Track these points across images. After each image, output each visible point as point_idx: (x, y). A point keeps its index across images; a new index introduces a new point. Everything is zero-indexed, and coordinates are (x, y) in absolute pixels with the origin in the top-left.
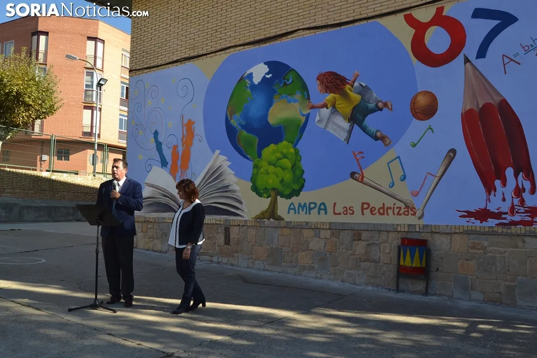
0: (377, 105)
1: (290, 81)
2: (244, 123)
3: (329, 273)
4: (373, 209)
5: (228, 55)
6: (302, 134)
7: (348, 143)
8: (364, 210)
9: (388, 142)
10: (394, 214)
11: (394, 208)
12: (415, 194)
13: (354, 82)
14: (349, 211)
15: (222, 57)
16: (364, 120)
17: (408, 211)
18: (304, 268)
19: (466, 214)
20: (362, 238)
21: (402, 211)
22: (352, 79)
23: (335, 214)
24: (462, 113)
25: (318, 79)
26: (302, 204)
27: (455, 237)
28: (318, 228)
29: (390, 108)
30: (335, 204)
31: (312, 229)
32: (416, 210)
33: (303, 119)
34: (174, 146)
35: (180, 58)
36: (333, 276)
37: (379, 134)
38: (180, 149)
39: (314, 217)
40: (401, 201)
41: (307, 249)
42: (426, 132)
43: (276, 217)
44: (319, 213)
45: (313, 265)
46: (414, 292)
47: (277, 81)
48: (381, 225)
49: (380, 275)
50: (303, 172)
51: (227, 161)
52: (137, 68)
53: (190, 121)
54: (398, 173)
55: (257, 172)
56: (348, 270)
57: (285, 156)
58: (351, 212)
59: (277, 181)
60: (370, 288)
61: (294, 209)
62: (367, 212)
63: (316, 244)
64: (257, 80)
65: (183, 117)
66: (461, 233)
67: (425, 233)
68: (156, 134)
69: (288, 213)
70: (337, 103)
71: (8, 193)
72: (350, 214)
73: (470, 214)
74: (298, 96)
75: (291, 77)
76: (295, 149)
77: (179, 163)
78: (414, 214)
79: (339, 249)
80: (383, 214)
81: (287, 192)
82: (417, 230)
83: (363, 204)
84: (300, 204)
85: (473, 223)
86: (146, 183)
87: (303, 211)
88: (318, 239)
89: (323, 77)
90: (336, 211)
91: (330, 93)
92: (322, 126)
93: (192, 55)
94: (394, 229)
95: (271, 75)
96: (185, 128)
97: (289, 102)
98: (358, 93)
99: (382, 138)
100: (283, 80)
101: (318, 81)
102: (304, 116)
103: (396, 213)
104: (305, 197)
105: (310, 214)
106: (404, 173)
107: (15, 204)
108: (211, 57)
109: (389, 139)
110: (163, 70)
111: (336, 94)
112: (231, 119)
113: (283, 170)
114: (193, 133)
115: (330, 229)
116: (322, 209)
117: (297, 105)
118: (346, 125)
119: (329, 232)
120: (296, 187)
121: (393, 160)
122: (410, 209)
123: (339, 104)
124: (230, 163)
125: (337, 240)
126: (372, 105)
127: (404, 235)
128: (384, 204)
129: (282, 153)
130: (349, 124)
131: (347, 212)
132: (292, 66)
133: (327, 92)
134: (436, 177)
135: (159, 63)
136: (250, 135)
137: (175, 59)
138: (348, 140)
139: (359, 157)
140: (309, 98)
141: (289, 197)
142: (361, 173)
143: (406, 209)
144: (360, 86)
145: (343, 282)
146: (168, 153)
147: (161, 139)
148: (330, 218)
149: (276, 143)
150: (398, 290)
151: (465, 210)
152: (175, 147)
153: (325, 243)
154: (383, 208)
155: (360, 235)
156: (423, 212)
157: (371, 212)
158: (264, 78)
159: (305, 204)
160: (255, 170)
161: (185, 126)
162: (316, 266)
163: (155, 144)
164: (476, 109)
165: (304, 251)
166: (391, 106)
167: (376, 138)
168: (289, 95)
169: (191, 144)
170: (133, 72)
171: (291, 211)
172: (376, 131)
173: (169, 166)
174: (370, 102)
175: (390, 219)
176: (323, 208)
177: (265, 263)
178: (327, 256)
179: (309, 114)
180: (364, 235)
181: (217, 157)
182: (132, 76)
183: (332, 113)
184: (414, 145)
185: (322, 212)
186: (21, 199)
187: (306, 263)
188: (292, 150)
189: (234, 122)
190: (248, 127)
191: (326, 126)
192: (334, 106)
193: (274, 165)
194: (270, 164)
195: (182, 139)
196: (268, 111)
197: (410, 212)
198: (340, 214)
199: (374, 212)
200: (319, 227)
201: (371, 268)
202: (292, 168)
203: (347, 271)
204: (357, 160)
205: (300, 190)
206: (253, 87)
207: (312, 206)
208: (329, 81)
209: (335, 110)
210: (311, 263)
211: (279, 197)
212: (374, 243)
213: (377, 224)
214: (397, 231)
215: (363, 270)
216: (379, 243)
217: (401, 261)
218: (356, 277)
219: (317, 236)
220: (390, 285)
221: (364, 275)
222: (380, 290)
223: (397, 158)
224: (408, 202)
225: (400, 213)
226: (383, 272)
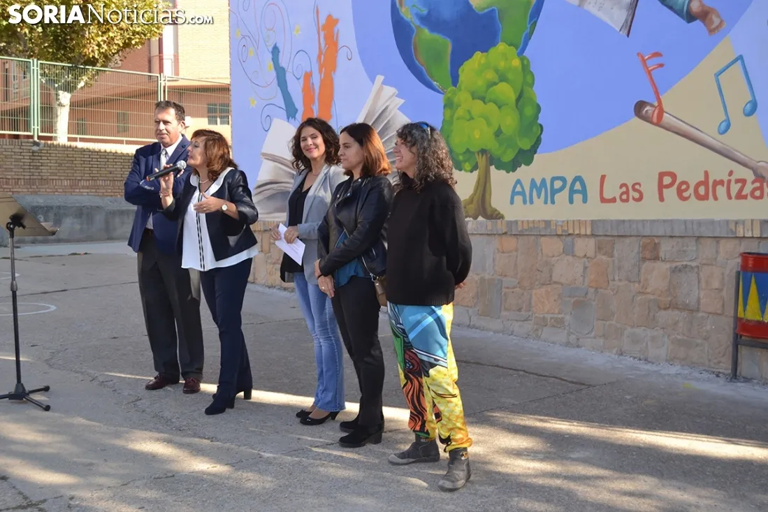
2: (425, 12)
3: (592, 335)
4: (684, 187)
6: (535, 22)
7: (628, 35)
8: (664, 190)
9: (716, 21)
10: (730, 197)
11: (729, 181)
14: (630, 192)
17: (761, 188)
18: (543, 323)
20: (662, 254)
21: (747, 190)
23: (603, 200)
26: (538, 182)
28: (569, 234)
30: (603, 177)
31: (559, 236)
34: (306, 73)
36: (601, 341)
37: (695, 7)
38: (316, 80)
39: (561, 211)
40: (745, 165)
41: (550, 282)
43: (489, 212)
44: (571, 201)
45: (560, 316)
48: (699, 223)
49: (699, 341)
50: (539, 108)
51: (396, 96)
53: (330, 17)
54: (738, 96)
55: (452, 117)
56: (632, 327)
57: (503, 78)
58: (637, 195)
59: (489, 132)
60: (673, 370)
61: (522, 193)
62: (671, 193)
63: (567, 271)
65: (318, 12)
68: (275, 51)
69: (512, 203)
71: (83, 187)
72: (634, 199)
76: (523, 59)
77: (315, 106)
79: (614, 280)
80: (705, 197)
81: (508, 157)
83: (662, 175)
84: (533, 180)
86: (264, 155)
87: (539, 198)
88: (570, 258)
90: (607, 195)
94: (727, 232)
96: (322, 34)
99: (704, 15)
103: (733, 194)
104: (543, 166)
105: (553, 202)
106: (754, 96)
107: (98, 207)
109: (718, 16)
112: (401, 6)
113: (500, 108)
114: (336, 44)
115: (593, 235)
116: (577, 191)
119: (592, 242)
120: (526, 144)
121: (728, 67)
122: (765, 182)
124: (403, 101)
125: (609, 259)
127: (754, 248)
128: (706, 173)
129: (497, 71)
131: (628, 197)
136: (435, 35)
138: (629, 27)
139: (652, 63)
141: (512, 166)
142: (656, 104)
143: (758, 184)
145: (621, 354)
146: (296, 89)
147: (283, 62)
148: (593, 210)
149: (485, 50)
150: (735, 376)
152: (308, 76)
153: (585, 268)
154: (705, 183)
155: (656, 247)
157: (680, 193)
159: (543, 181)
160: (448, 112)
161: (323, 29)
162: (568, 319)
163: (274, 74)
165: (543, 284)
167: (690, 17)
169: (335, 66)
171: (516, 197)
173: (298, 116)
175: (721, 210)
176: (578, 188)
177: (470, 311)
178: (589, 296)
180: (666, 248)
181: (380, 91)
185: (578, 198)
186: (109, 198)
187: (548, 313)
188: (516, 62)
189: (407, 14)
190: (430, 21)
193: (483, 99)
194: (474, 96)
195: (319, 57)
197: (765, 190)
198: (613, 200)
200: (571, 231)
201: (681, 324)
202: (518, 100)
203: (629, 330)
204: (649, 72)
205: (534, 149)
207: (558, 184)
210: (557, 311)
211: (492, 168)
212: (686, 266)
213: (692, 222)
214: (737, 237)
215: (663, 328)
216: (698, 267)
217: (740, 308)
218: (649, 344)
219: (569, 251)
220: (719, 362)
221: (666, 339)
222: (696, 374)
223: (736, 60)
224: (762, 167)
225: (744, 193)
226: (705, 334)
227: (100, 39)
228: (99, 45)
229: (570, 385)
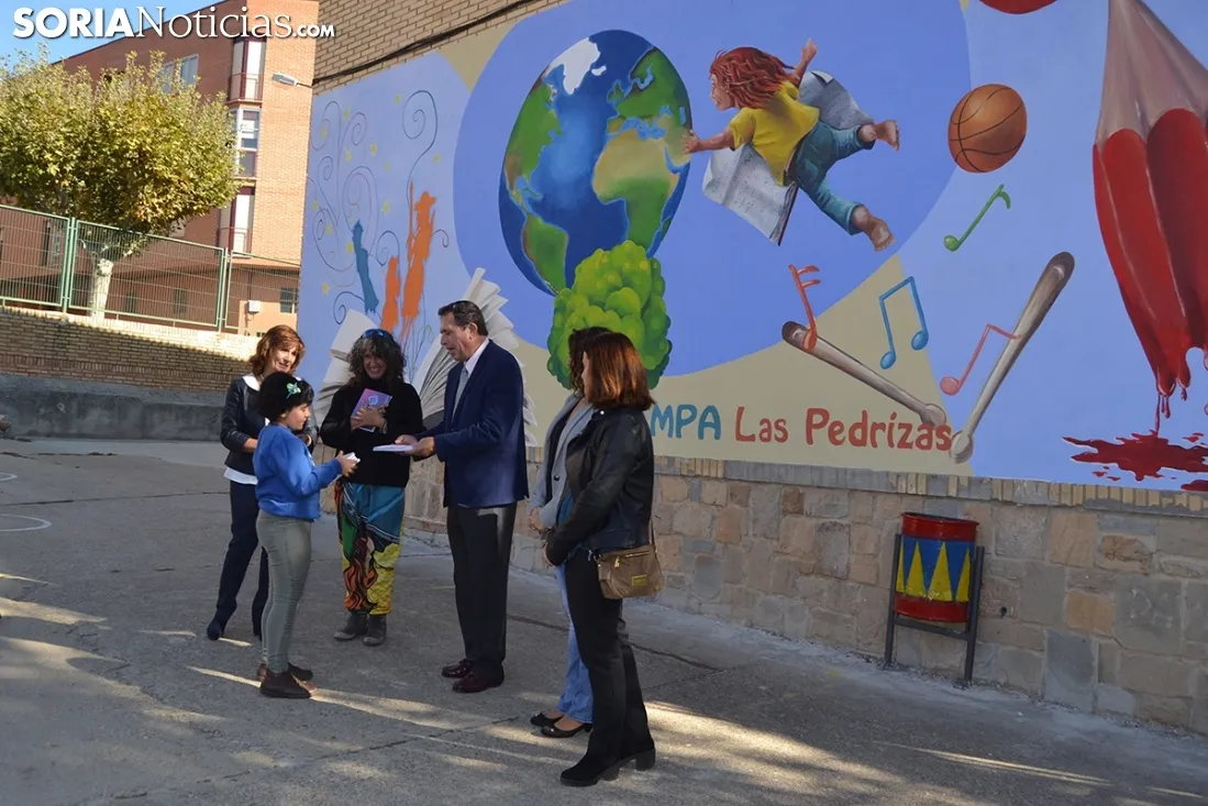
0: (858, 133)
1: (647, 82)
2: (539, 197)
3: (718, 600)
4: (837, 428)
5: (512, 24)
6: (670, 220)
7: (779, 244)
8: (813, 431)
9: (884, 235)
10: (891, 444)
11: (891, 425)
12: (952, 388)
13: (801, 74)
14: (773, 430)
15: (501, 29)
16: (824, 175)
17: (929, 437)
19: (1095, 451)
20: (806, 508)
21: (912, 438)
22: (798, 64)
23: (740, 437)
24: (1095, 147)
25: (713, 70)
26: (663, 411)
27: (1061, 518)
28: (696, 476)
29: (894, 138)
30: (741, 410)
31: (683, 476)
32: (952, 434)
33: (674, 180)
34: (392, 259)
35: (412, 41)
36: (728, 609)
37: (860, 215)
38: (404, 268)
39: (688, 446)
40: (911, 407)
41: (669, 531)
42: (989, 205)
44: (701, 436)
45: (680, 574)
46: (935, 673)
47: (618, 82)
48: (854, 473)
49: (848, 616)
50: (668, 322)
51: (498, 294)
52: (328, 74)
53: (425, 195)
54: (906, 324)
55: (563, 324)
56: (767, 593)
57: (627, 283)
58: (780, 434)
60: (815, 650)
62: (821, 435)
63: (690, 519)
64: (571, 84)
65: (412, 188)
66: (1078, 505)
67: (975, 504)
68: (358, 229)
70: (756, 134)
71: (118, 374)
72: (777, 439)
73: (1105, 452)
74: (664, 120)
75: (650, 69)
76: (652, 262)
77: (400, 300)
78: (947, 446)
79: (747, 535)
80: (862, 443)
82: (953, 492)
83: (811, 412)
85: (1115, 479)
86: (334, 352)
87: (662, 428)
88: (696, 505)
89: (727, 64)
90: (744, 432)
91: (741, 107)
92: (717, 197)
93: (437, 31)
94: (888, 487)
95: (604, 68)
96: (415, 214)
97: (643, 135)
98: (813, 104)
99: (869, 228)
100: (632, 78)
101: (714, 76)
102: (675, 172)
103: (896, 442)
105: (679, 436)
106: (924, 324)
108: (476, 33)
109: (887, 229)
110: (378, 73)
111: (754, 108)
112: (512, 188)
113: (621, 317)
114: (430, 227)
115: (725, 478)
116: (709, 425)
117: (660, 144)
118: (777, 192)
119: (723, 488)
120: (650, 363)
121: (896, 289)
122: (934, 430)
123: (761, 136)
124: (506, 300)
125: (742, 509)
126: (845, 135)
127: (919, 507)
128: (865, 414)
129: (621, 273)
130: (785, 189)
131: (769, 435)
132: (654, 40)
133: (733, 105)
134: (1014, 338)
135: (372, 58)
136: (550, 226)
137: (403, 45)
138: (780, 233)
139: (806, 279)
140: (689, 124)
142: (808, 327)
143: (925, 432)
144: (818, 83)
145: (752, 626)
146: (378, 277)
147: (366, 244)
148: (725, 449)
149: (608, 248)
150: (888, 661)
151: (1093, 438)
152: (394, 262)
153: (714, 518)
154: (862, 425)
155: (800, 497)
156: (971, 440)
157: (832, 435)
158: (589, 76)
159: (669, 409)
160: (559, 318)
161: (416, 209)
162: (689, 578)
163: (353, 257)
164: (1138, 130)
165: (661, 534)
166: (897, 132)
167: (853, 228)
168: (643, 117)
169: (427, 253)
170: (321, 83)
172: (854, 206)
173: (380, 308)
174: (843, 124)
175: (880, 459)
176: (710, 420)
178: (717, 552)
179: (688, 166)
180: (812, 500)
181: (480, 285)
182: (317, 94)
183: (745, 161)
184: (955, 246)
185: (709, 432)
186: (148, 389)
187: (665, 569)
188: (644, 265)
189: (518, 197)
190: (545, 208)
191: (728, 197)
192: (749, 142)
193: (602, 305)
194: (592, 301)
195: (409, 240)
196: (593, 162)
197: (936, 440)
198: (752, 438)
199: (839, 437)
200: (698, 472)
201: (825, 594)
202: (643, 310)
203: (762, 597)
204: (802, 289)
205: (660, 370)
206: (563, 102)
207: (686, 414)
208: (741, 73)
209: (751, 154)
210: (676, 568)
212: (835, 524)
213: (846, 471)
214: (897, 493)
215: (804, 598)
216: (849, 526)
217: (900, 580)
218: (786, 615)
219: (694, 495)
220: (870, 644)
221: (807, 612)
222: (842, 657)
223: (906, 282)
224: (932, 411)
225: (908, 441)
226: (854, 608)
227: (155, 201)
228: (154, 209)
229: (692, 667)
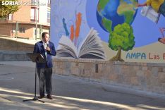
2: (105, 14)
7: (157, 24)
8: (164, 57)
14: (156, 57)
20: (163, 71)
28: (141, 66)
30: (150, 54)
31: (138, 66)
33: (135, 12)
36: (148, 89)
38: (75, 27)
39: (139, 60)
41: (136, 76)
43: (121, 60)
44: (142, 58)
50: (134, 38)
51: (97, 32)
55: (112, 38)
56: (156, 86)
57: (125, 30)
59: (121, 42)
61: (129, 56)
63: (140, 73)
65: (76, 12)
68: (64, 19)
69: (127, 58)
72: (157, 59)
76: (131, 27)
77: (75, 34)
81: (126, 48)
83: (164, 54)
84: (132, 53)
86: (59, 43)
87: (133, 57)
88: (141, 71)
90: (150, 58)
92: (144, 15)
96: (77, 17)
97: (128, 3)
102: (135, 10)
104: (135, 50)
105: (137, 58)
112: (99, 12)
113: (124, 37)
114: (81, 19)
115: (147, 66)
117: (131, 5)
118: (157, 14)
119: (146, 68)
120: (131, 45)
123: (153, 4)
124: (99, 34)
125: (151, 71)
136: (108, 20)
138: (157, 22)
139: (163, 30)
140: (138, 1)
141: (127, 50)
145: (153, 92)
146: (69, 30)
147: (66, 22)
148: (147, 61)
149: (121, 24)
152: (73, 26)
153: (145, 73)
155: (162, 69)
159: (135, 54)
162: (140, 84)
163: (63, 25)
165: (134, 76)
169: (80, 24)
173: (70, 35)
176: (143, 55)
177: (115, 82)
178: (145, 79)
179: (138, 9)
181: (92, 31)
183: (149, 8)
187: (135, 83)
188: (129, 27)
189: (100, 14)
190: (107, 16)
191: (146, 15)
192: (150, 5)
193: (120, 35)
194: (118, 34)
195: (76, 22)
196: (117, 8)
198: (152, 59)
204: (162, 32)
205: (133, 46)
207: (138, 54)
211: (122, 50)
218: (160, 90)
219: (141, 69)
